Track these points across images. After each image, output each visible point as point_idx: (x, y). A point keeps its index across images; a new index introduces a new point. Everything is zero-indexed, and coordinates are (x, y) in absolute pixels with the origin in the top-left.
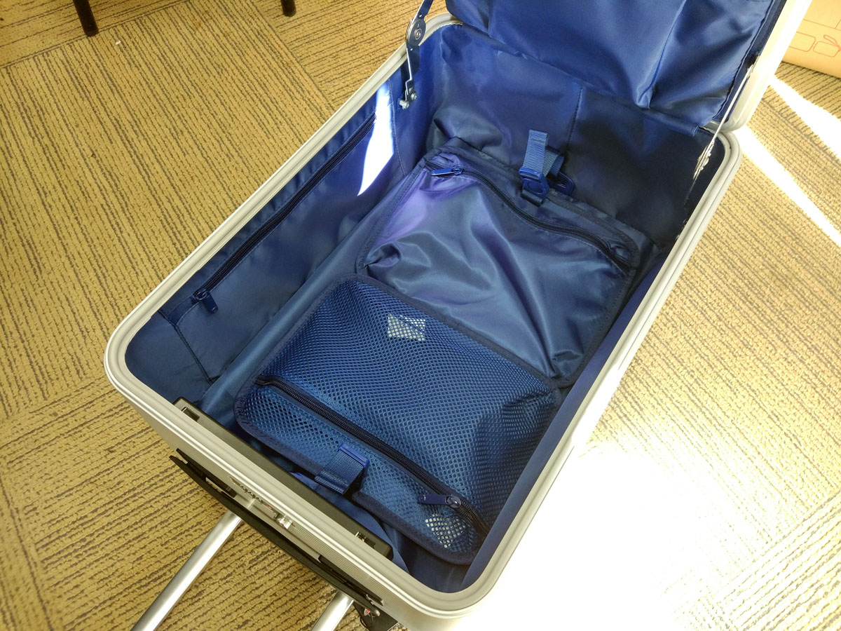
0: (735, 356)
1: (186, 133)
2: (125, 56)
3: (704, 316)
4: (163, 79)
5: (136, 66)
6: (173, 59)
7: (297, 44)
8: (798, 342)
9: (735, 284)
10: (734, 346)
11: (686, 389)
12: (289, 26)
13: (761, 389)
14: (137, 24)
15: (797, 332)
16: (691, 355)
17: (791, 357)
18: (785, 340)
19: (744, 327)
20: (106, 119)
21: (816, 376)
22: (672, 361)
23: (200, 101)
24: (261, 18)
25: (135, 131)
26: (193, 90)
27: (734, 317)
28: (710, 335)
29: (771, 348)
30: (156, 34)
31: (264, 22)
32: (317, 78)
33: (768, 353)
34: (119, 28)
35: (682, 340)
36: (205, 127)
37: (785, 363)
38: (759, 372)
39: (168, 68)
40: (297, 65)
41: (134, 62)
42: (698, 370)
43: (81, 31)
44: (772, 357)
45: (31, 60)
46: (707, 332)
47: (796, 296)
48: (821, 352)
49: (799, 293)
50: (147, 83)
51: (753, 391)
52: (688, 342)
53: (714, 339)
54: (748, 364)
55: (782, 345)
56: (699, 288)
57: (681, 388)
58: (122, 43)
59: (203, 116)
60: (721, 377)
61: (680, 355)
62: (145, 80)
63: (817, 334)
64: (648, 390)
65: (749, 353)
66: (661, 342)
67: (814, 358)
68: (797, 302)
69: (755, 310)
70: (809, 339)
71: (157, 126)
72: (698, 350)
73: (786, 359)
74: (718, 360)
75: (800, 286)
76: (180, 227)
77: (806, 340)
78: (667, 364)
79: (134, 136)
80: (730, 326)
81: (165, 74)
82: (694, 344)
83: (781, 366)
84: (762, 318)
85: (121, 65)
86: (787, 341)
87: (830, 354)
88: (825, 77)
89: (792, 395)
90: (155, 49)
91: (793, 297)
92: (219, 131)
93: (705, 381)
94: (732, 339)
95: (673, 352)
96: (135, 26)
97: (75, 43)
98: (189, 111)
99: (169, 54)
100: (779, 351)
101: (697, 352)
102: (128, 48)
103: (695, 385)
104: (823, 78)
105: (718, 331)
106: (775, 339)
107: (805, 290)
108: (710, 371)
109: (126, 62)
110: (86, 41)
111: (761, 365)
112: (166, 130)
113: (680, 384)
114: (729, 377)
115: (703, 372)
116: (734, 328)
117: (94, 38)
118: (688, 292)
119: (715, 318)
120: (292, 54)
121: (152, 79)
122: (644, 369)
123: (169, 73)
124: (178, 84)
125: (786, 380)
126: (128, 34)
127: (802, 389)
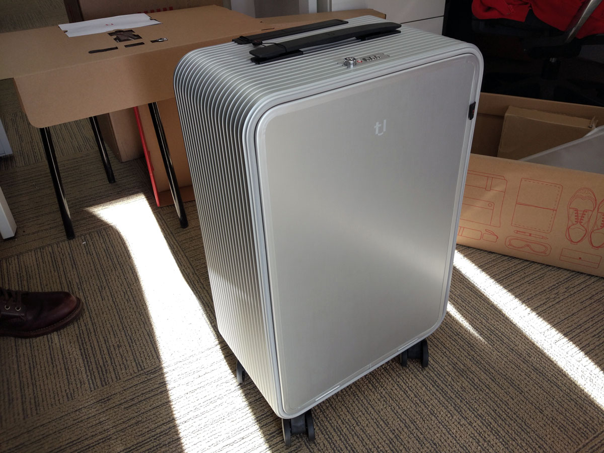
0: (424, 421)
1: (107, 288)
2: (86, 249)
3: (406, 394)
4: (103, 261)
5: (90, 255)
6: (112, 250)
7: (184, 242)
8: (468, 412)
9: (428, 375)
10: (424, 414)
11: (388, 442)
12: (183, 233)
13: (440, 442)
14: (98, 234)
15: (467, 405)
16: (394, 419)
17: (463, 421)
18: (459, 410)
19: (432, 402)
20: (64, 281)
21: (480, 435)
22: (381, 423)
23: (121, 272)
24: (167, 229)
25: (78, 288)
26: (118, 266)
27: (426, 395)
28: (409, 407)
29: (449, 415)
30: (107, 238)
31: (169, 231)
32: (191, 259)
33: (447, 418)
34: (87, 235)
35: (389, 409)
36: (119, 285)
37: (458, 426)
38: (440, 432)
39: (108, 255)
40: (182, 252)
41: (89, 252)
42: (398, 429)
43: (65, 238)
44: (450, 421)
45: (33, 252)
46: (406, 405)
47: (468, 382)
48: (484, 418)
49: (471, 380)
50: (93, 263)
51: (435, 444)
52: (393, 411)
53: (411, 409)
54: (432, 426)
55: (457, 414)
56: (404, 377)
57: (385, 441)
58: (87, 243)
59: (120, 280)
60: (413, 435)
61: (386, 420)
62: (93, 261)
63: (481, 407)
64: (362, 443)
65: (433, 418)
66: (375, 411)
67: (479, 422)
68: (469, 386)
69: (440, 391)
70: (476, 410)
71: (92, 285)
72: (399, 416)
73: (459, 423)
74: (412, 423)
75: (472, 375)
76: (87, 340)
77: (474, 410)
78: (377, 425)
79: (77, 290)
80: (422, 401)
81: (105, 258)
82: (397, 412)
83: (455, 427)
84: (445, 396)
85: (82, 254)
86: (461, 411)
87: (490, 420)
88: (495, 255)
89: (461, 447)
90: (103, 245)
91: (467, 383)
92: (127, 287)
93: (402, 437)
94: (423, 409)
95: (382, 418)
96: (96, 235)
97: (61, 243)
98: (113, 278)
99: (111, 248)
100: (455, 417)
101: (398, 418)
102: (89, 245)
103: (395, 440)
104: (493, 255)
105: (414, 404)
106: (453, 409)
107: (475, 378)
108: (406, 430)
109: (85, 253)
110: (67, 242)
111: (441, 427)
112: (96, 287)
113: (385, 439)
114: (419, 434)
115: (401, 431)
116: (425, 402)
117: (72, 241)
118: (396, 379)
119: (413, 395)
120: (180, 247)
121: (97, 261)
122: (361, 429)
123: (107, 258)
124: (110, 263)
125: (458, 436)
126: (91, 238)
127: (470, 444)
